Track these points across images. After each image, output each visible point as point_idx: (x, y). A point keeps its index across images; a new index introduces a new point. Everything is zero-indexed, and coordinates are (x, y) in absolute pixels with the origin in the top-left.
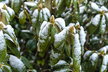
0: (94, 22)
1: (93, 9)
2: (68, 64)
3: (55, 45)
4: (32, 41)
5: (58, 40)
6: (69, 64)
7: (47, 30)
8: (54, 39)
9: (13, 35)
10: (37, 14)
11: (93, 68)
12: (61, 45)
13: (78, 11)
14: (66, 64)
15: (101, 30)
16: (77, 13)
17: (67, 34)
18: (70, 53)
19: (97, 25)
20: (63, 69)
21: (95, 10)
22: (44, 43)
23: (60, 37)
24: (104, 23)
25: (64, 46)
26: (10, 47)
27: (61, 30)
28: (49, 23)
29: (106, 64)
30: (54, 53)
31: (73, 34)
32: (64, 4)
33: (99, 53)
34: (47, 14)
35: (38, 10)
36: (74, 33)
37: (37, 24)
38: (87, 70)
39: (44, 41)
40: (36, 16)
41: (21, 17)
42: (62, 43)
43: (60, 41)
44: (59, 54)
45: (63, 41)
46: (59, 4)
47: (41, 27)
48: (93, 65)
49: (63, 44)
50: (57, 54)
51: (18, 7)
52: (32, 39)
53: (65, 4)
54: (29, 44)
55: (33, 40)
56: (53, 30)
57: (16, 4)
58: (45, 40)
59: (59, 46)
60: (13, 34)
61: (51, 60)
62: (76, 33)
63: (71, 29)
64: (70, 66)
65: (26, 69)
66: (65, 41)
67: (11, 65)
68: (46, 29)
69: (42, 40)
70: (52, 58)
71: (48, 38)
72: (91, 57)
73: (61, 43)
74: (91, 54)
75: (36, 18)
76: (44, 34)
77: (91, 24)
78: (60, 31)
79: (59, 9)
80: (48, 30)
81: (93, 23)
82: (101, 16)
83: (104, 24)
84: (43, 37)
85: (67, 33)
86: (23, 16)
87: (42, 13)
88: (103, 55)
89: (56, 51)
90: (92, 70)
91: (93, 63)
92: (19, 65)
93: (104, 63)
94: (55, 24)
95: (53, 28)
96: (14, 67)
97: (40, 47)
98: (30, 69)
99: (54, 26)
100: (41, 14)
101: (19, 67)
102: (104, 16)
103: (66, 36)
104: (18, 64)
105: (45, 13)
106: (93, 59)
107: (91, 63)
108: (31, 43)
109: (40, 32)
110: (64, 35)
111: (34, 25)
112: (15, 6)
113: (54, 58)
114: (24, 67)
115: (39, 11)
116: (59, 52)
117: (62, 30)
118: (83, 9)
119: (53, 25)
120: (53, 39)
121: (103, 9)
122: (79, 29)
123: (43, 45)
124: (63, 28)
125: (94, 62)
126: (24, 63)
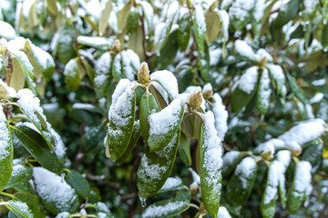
0: (243, 85)
1: (241, 56)
2: (185, 187)
3: (151, 144)
4: (97, 131)
5: (159, 130)
6: (189, 186)
7: (129, 102)
8: (149, 126)
9: (36, 116)
10: (108, 65)
11: (244, 193)
12: (168, 142)
13: (207, 58)
14: (179, 188)
15: (260, 104)
16: (203, 62)
17: (185, 111)
18: (190, 161)
19: (252, 92)
20: (173, 201)
21: (245, 57)
22: (121, 139)
23: (165, 121)
24: (267, 86)
25: (176, 145)
26: (30, 148)
27: (167, 102)
28: (135, 84)
29: (276, 184)
30: (149, 164)
31: (199, 113)
32: (173, 42)
33: (259, 158)
34: (132, 65)
35: (112, 54)
36: (201, 110)
37: (107, 87)
38: (229, 198)
39: (119, 132)
40: (104, 69)
41: (69, 72)
42: (171, 137)
43: (166, 131)
44: (164, 168)
45: (174, 131)
46: (162, 41)
47: (114, 96)
48: (245, 186)
49: (173, 140)
50: (157, 166)
51: (68, 51)
52: (97, 126)
53: (177, 41)
54: (89, 137)
55: (99, 127)
56: (146, 102)
57: (63, 46)
58: (122, 128)
59: (163, 145)
60: (36, 113)
61: (142, 183)
62: (206, 111)
63: (195, 100)
64: (190, 193)
65: (78, 203)
66: (178, 132)
67: (40, 193)
68: (125, 99)
69: (115, 129)
70: (143, 177)
71: (133, 123)
72: (239, 167)
73: (168, 137)
74: (239, 161)
75: (106, 75)
76: (121, 113)
77: (238, 89)
78: (163, 104)
79: (161, 52)
80: (133, 102)
81: (241, 87)
82: (260, 72)
83: (266, 90)
84: (119, 120)
85: (183, 110)
86: (75, 69)
87: (121, 62)
88: (267, 162)
89: (154, 158)
90: (241, 198)
91: (244, 181)
92: (60, 193)
93: (270, 183)
94: (152, 86)
95: (145, 98)
96: (46, 200)
97: (110, 147)
98: (89, 202)
99: (148, 92)
100: (118, 65)
101: (60, 199)
102: (265, 72)
103: (180, 117)
104: (57, 191)
105: (127, 61)
106: (244, 172)
107: (240, 181)
108: (94, 134)
109: (112, 107)
110: (175, 115)
111: (101, 91)
112: (62, 50)
113: (148, 178)
114: (75, 197)
115: (113, 57)
116: (163, 162)
117: (170, 102)
118: (218, 56)
119: (145, 89)
120: (146, 126)
121: (263, 56)
122: (211, 100)
123: (117, 143)
124: (173, 96)
125: (247, 179)
126: (72, 187)
